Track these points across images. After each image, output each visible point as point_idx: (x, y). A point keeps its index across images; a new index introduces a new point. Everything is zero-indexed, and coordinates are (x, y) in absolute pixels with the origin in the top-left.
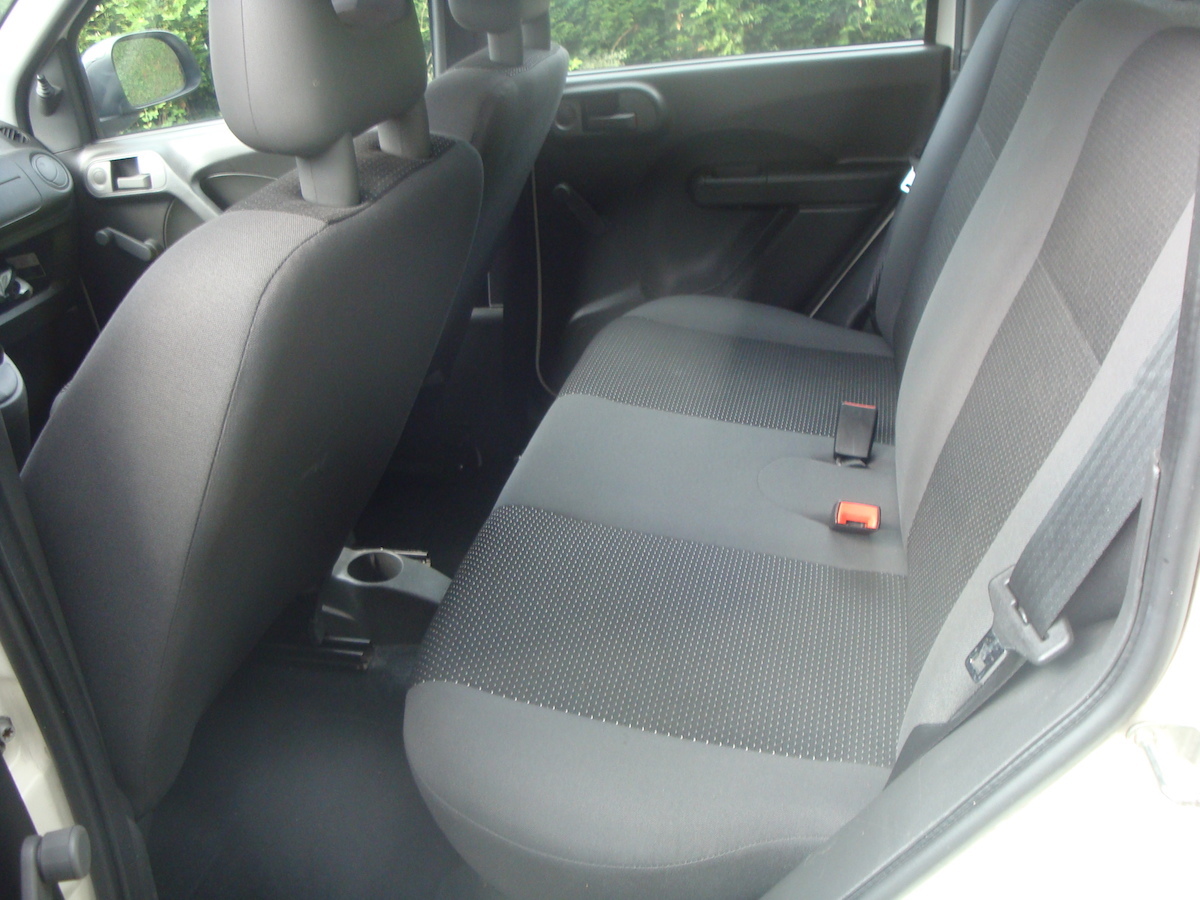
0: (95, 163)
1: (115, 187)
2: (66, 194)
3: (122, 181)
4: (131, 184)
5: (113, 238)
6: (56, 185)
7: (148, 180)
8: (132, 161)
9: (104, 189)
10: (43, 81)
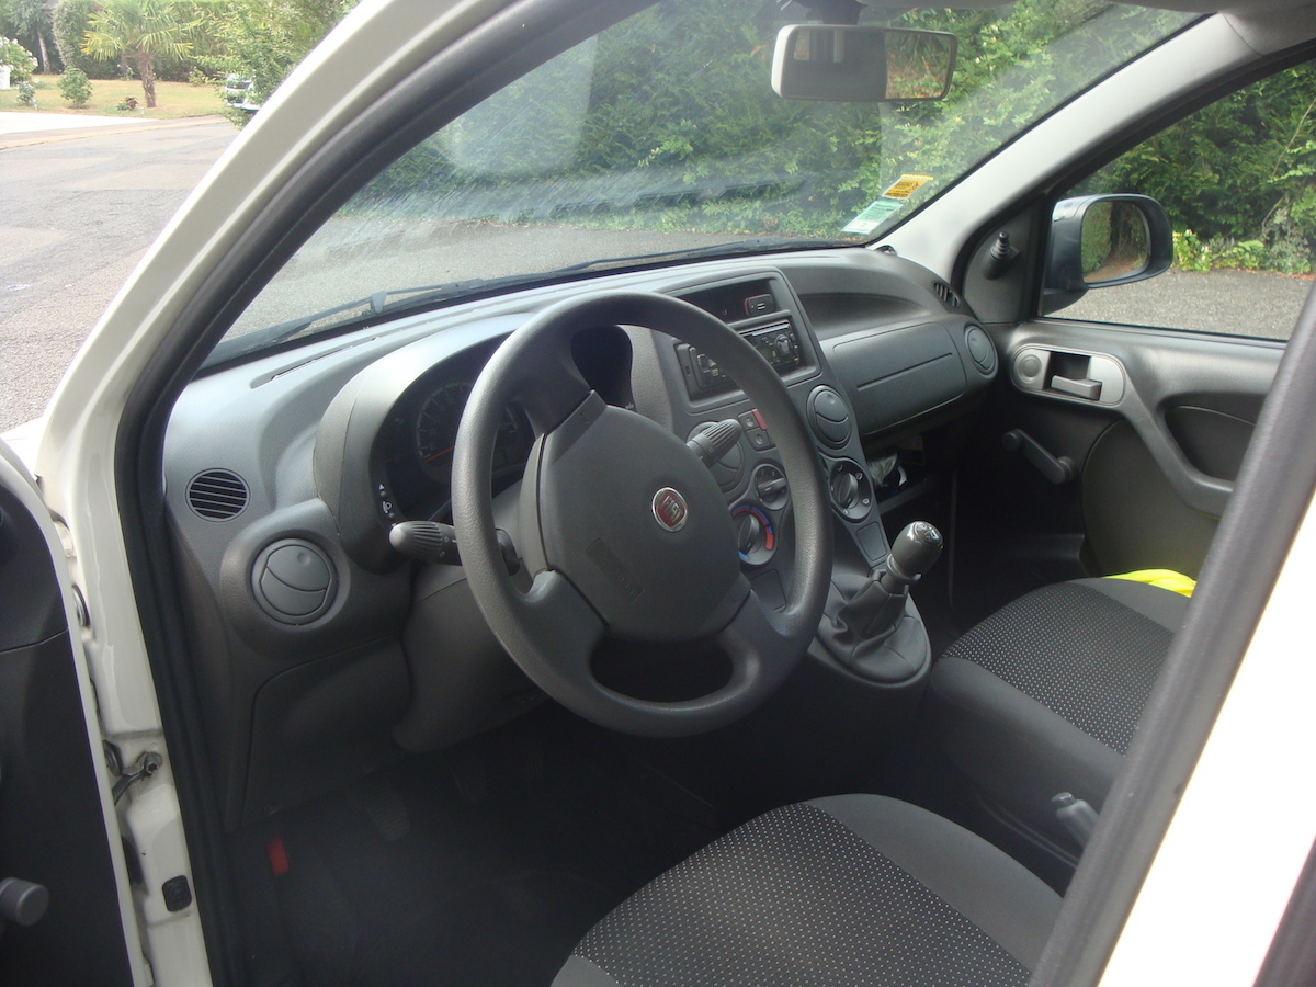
0: (1029, 349)
1: (1047, 384)
2: (988, 380)
3: (1057, 380)
4: (1071, 387)
5: (1023, 442)
6: (983, 369)
7: (1098, 389)
8: (1083, 361)
9: (1033, 383)
10: (1004, 241)
